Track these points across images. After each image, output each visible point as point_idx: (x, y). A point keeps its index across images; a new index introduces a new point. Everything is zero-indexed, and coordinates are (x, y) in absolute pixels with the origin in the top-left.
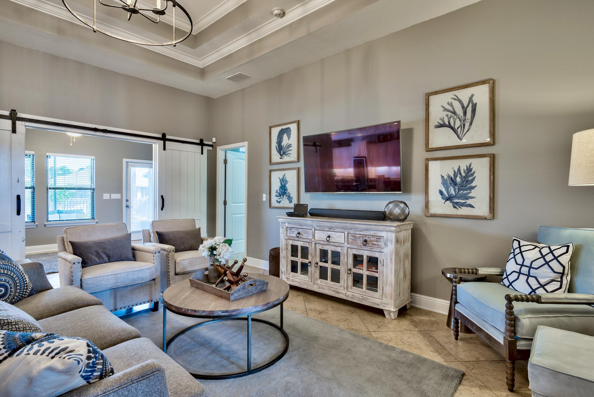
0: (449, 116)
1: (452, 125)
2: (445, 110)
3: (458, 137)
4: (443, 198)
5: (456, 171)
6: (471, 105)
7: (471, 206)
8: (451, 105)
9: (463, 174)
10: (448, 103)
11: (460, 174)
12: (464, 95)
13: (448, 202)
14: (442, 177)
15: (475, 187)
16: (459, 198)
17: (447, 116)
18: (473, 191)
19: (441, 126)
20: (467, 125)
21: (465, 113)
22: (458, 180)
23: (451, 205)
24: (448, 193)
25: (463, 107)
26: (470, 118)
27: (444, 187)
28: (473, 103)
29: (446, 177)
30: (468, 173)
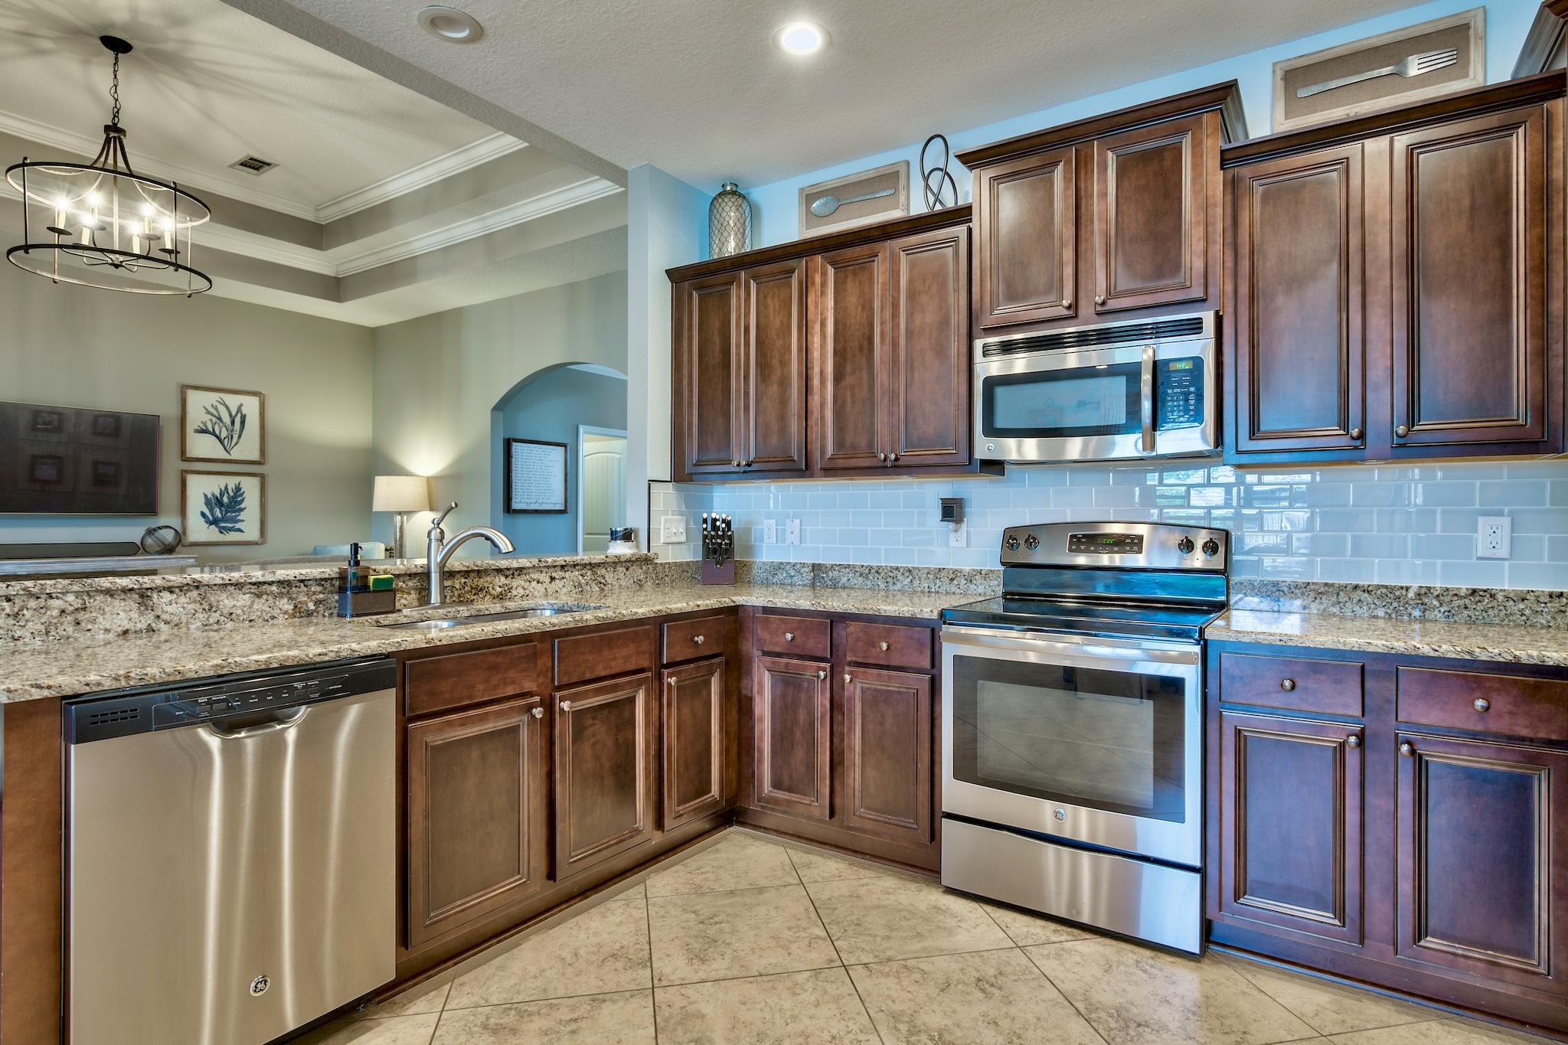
0: (214, 422)
1: (218, 433)
2: (208, 412)
3: (225, 449)
4: (206, 522)
5: (223, 489)
6: (239, 415)
7: (240, 530)
8: (216, 409)
9: (231, 494)
10: (212, 406)
11: (228, 493)
12: (233, 401)
13: (213, 527)
14: (206, 496)
15: (245, 509)
16: (226, 521)
17: (211, 420)
18: (242, 513)
19: (203, 431)
20: (235, 437)
21: (233, 423)
22: (225, 500)
23: (217, 530)
24: (213, 515)
25: (230, 415)
26: (238, 429)
27: (208, 507)
28: (242, 414)
29: (209, 496)
30: (237, 492)
